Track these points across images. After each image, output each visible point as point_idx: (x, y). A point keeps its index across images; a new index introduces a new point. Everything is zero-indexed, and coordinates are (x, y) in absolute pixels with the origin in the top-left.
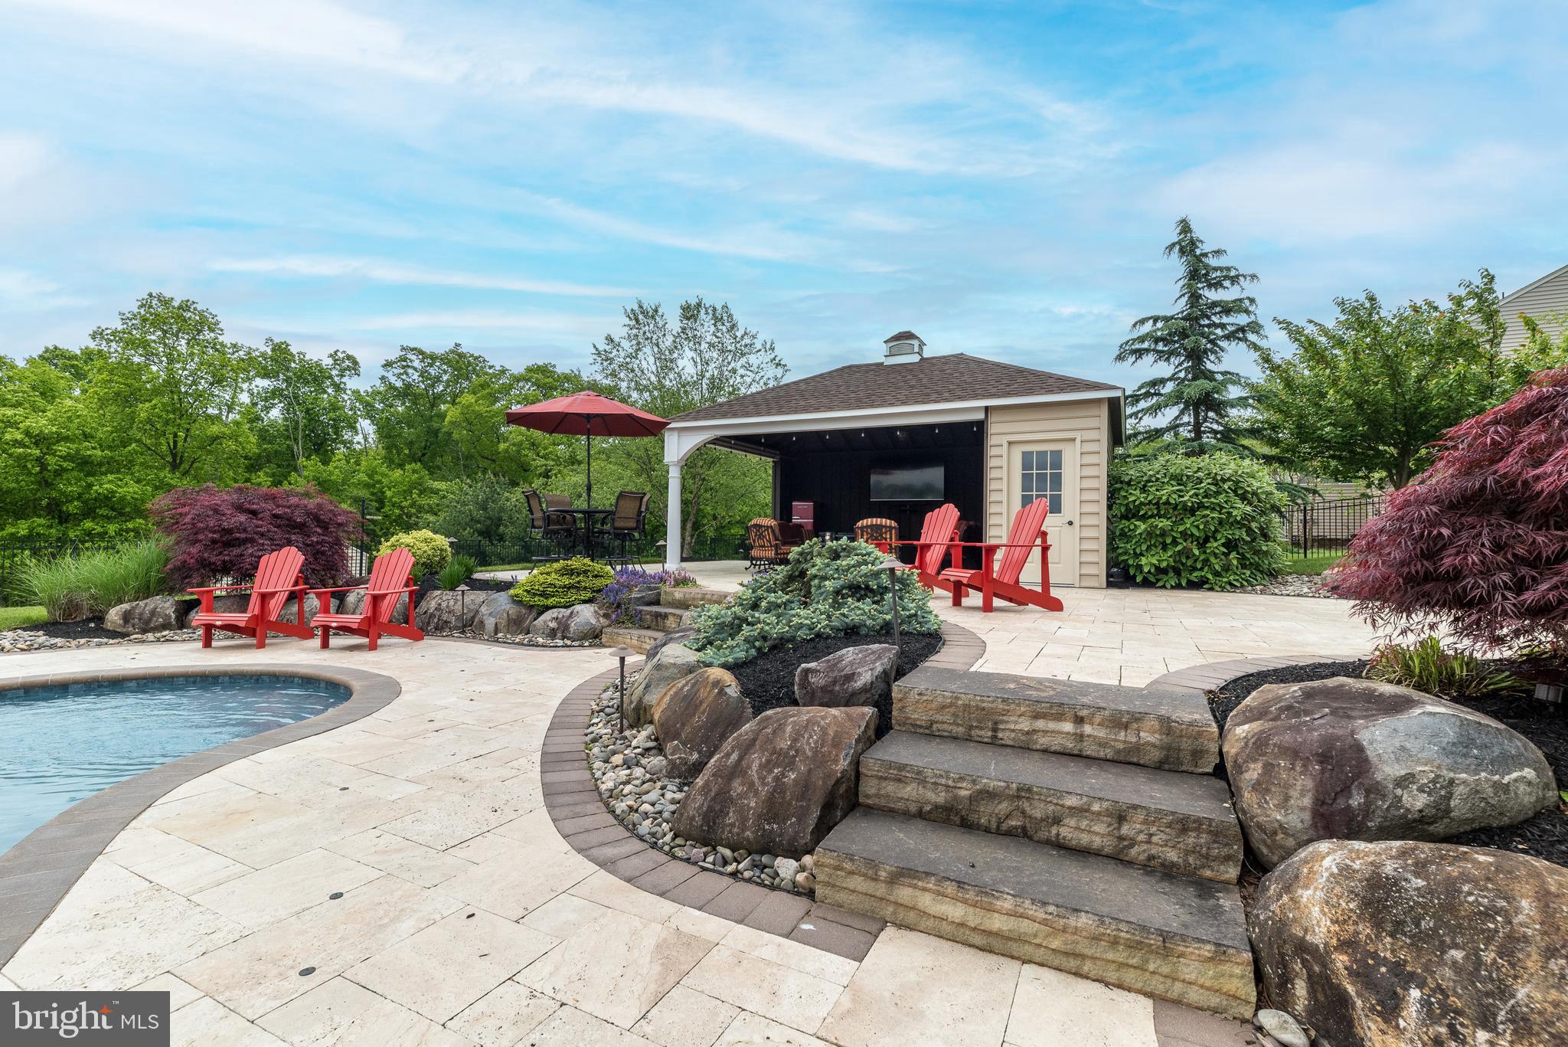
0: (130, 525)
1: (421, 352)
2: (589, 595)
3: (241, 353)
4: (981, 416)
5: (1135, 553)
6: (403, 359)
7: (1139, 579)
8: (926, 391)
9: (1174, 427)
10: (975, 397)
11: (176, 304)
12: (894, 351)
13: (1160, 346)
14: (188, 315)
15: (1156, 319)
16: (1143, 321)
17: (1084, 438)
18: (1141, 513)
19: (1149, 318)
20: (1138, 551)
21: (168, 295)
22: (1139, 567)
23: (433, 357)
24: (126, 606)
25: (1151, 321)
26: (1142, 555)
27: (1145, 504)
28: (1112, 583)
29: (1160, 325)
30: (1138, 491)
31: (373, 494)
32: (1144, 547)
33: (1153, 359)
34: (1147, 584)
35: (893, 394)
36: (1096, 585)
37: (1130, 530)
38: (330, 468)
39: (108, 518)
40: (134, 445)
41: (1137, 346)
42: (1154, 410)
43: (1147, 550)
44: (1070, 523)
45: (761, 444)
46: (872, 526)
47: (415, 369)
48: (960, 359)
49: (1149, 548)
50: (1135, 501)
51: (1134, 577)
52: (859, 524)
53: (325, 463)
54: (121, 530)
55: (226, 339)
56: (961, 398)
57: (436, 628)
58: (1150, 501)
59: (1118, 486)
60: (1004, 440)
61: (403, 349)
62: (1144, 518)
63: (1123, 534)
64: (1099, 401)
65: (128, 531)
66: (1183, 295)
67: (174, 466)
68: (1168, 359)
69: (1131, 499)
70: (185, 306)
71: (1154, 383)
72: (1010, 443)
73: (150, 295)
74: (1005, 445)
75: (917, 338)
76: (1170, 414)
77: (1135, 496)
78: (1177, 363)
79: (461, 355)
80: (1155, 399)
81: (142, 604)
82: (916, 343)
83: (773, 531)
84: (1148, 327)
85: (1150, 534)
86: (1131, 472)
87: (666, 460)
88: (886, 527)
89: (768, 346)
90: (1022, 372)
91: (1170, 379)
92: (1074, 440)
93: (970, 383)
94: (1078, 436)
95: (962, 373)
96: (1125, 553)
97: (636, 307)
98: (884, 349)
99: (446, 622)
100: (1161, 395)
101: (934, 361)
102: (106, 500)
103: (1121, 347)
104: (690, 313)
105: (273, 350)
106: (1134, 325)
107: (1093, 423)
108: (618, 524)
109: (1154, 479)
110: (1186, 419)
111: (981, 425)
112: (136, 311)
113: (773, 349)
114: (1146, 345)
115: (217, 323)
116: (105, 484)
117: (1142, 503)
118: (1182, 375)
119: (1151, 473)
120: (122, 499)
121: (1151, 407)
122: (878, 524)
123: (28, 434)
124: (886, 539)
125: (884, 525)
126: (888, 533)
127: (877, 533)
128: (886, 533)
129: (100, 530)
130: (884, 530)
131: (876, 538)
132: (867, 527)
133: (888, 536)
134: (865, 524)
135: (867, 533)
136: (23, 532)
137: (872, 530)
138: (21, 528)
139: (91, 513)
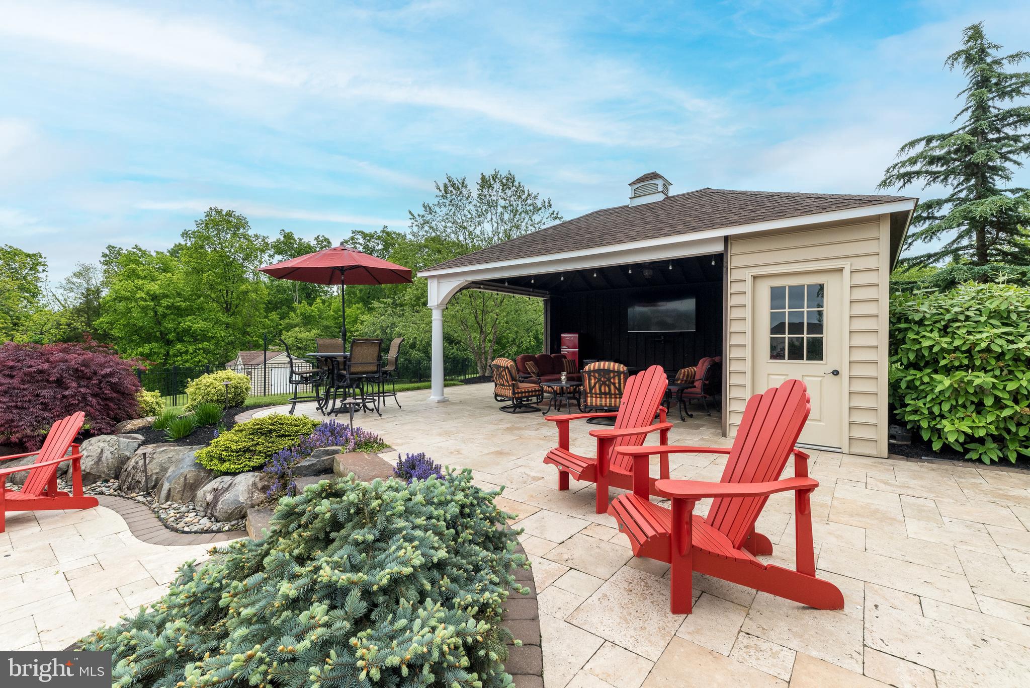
0: (200, 346)
1: (363, 233)
2: (262, 461)
3: (260, 240)
4: (719, 248)
5: (931, 413)
6: (352, 239)
7: (937, 446)
8: (660, 226)
9: (953, 251)
10: (712, 226)
11: (224, 213)
12: (639, 193)
13: (934, 168)
14: (230, 219)
15: (929, 140)
16: (912, 144)
17: (854, 268)
18: (943, 363)
19: (921, 140)
20: (936, 410)
21: (220, 208)
22: (939, 432)
23: (371, 236)
25: (923, 143)
26: (942, 417)
27: (949, 352)
28: (894, 450)
29: (934, 143)
30: (935, 335)
31: (336, 323)
32: (946, 407)
33: (925, 182)
34: (948, 453)
35: (627, 231)
36: (873, 452)
37: (923, 383)
38: (313, 308)
39: (190, 343)
40: (202, 298)
41: (909, 169)
42: (931, 234)
43: (950, 411)
44: (836, 373)
45: (531, 286)
46: (599, 371)
47: (361, 244)
48: (707, 193)
49: (953, 408)
50: (931, 348)
51: (930, 442)
52: (587, 368)
53: (311, 305)
54: (196, 349)
55: (251, 233)
56: (695, 229)
58: (957, 349)
59: (903, 326)
60: (748, 274)
61: (353, 232)
62: (948, 370)
63: (911, 386)
64: (877, 219)
65: (199, 349)
66: (966, 109)
67: (227, 310)
68: (946, 179)
69: (926, 343)
70: (229, 214)
71: (929, 206)
72: (755, 278)
73: (211, 209)
74: (749, 280)
75: (661, 177)
76: (947, 237)
77: (931, 339)
78: (955, 183)
79: (389, 234)
80: (928, 222)
82: (660, 182)
83: (509, 371)
84: (920, 148)
85: (956, 392)
86: (924, 308)
87: (430, 304)
88: (613, 371)
89: (547, 204)
90: (772, 196)
91: (947, 201)
92: (841, 270)
93: (710, 213)
94: (847, 265)
95: (703, 206)
96: (915, 412)
97: (447, 181)
98: (629, 192)
99: (137, 482)
100: (936, 218)
101: (677, 198)
102: (186, 331)
103: (888, 171)
104: (485, 183)
105: (285, 237)
106: (903, 149)
107: (871, 247)
108: (353, 369)
109: (962, 318)
110: (965, 242)
111: (720, 258)
112: (204, 219)
113: (550, 206)
114: (917, 168)
115: (247, 223)
116: (187, 322)
117: (943, 350)
118: (963, 195)
119: (957, 309)
120: (195, 331)
121: (927, 231)
122: (606, 368)
123: (147, 293)
124: (614, 384)
125: (611, 369)
126: (617, 378)
127: (605, 378)
128: (614, 378)
129: (184, 349)
130: (612, 375)
131: (604, 383)
132: (595, 371)
133: (617, 381)
134: (592, 368)
135: (595, 378)
136: (147, 351)
137: (599, 375)
138: (146, 349)
139: (180, 340)
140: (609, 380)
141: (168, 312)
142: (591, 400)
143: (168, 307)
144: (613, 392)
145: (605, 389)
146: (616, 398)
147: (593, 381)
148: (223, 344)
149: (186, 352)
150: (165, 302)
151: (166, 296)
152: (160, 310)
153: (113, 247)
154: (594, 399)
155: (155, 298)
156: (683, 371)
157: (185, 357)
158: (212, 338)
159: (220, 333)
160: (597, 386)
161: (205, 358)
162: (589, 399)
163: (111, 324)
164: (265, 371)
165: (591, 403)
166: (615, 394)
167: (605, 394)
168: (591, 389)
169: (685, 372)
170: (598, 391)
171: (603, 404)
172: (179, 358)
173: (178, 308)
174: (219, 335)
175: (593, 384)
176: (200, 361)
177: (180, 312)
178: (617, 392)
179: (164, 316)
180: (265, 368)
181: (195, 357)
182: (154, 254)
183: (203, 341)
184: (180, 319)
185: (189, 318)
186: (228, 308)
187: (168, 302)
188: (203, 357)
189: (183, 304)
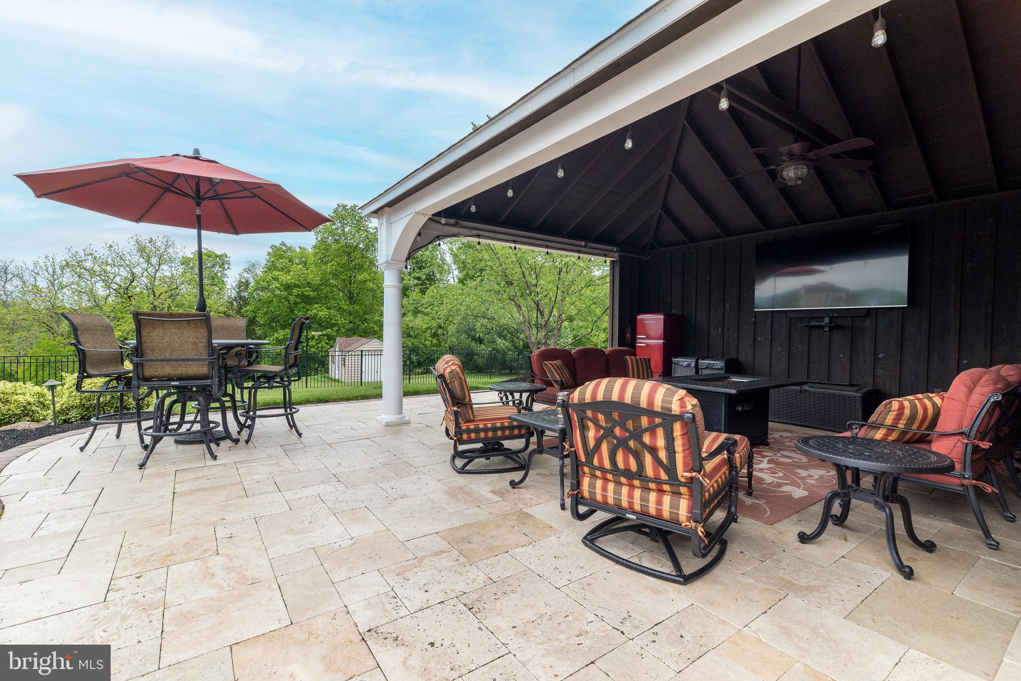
11: (348, 208)
14: (352, 212)
46: (607, 406)
70: (352, 208)
88: (652, 409)
102: (313, 318)
116: (314, 310)
120: (320, 318)
122: (628, 399)
124: (653, 450)
125: (644, 404)
126: (660, 432)
127: (624, 428)
128: (652, 430)
130: (644, 421)
131: (622, 443)
132: (595, 405)
133: (661, 442)
134: (588, 398)
135: (598, 427)
136: (281, 337)
137: (609, 417)
140: (637, 435)
141: (298, 300)
142: (592, 486)
143: (297, 296)
144: (649, 471)
145: (626, 462)
146: (661, 491)
147: (591, 434)
148: (344, 330)
150: (295, 292)
151: (296, 286)
152: (292, 298)
154: (599, 483)
155: (288, 287)
156: (895, 405)
158: (334, 325)
159: (342, 320)
160: (605, 448)
161: (328, 344)
162: (586, 481)
164: (362, 357)
165: (592, 493)
166: (657, 480)
167: (627, 473)
168: (589, 454)
169: (902, 408)
170: (607, 464)
171: (625, 504)
173: (308, 297)
175: (592, 443)
177: (307, 300)
178: (664, 476)
179: (296, 303)
180: (362, 355)
182: (298, 250)
183: (327, 328)
184: (308, 307)
185: (316, 306)
186: (351, 297)
187: (298, 291)
188: (326, 343)
189: (312, 293)
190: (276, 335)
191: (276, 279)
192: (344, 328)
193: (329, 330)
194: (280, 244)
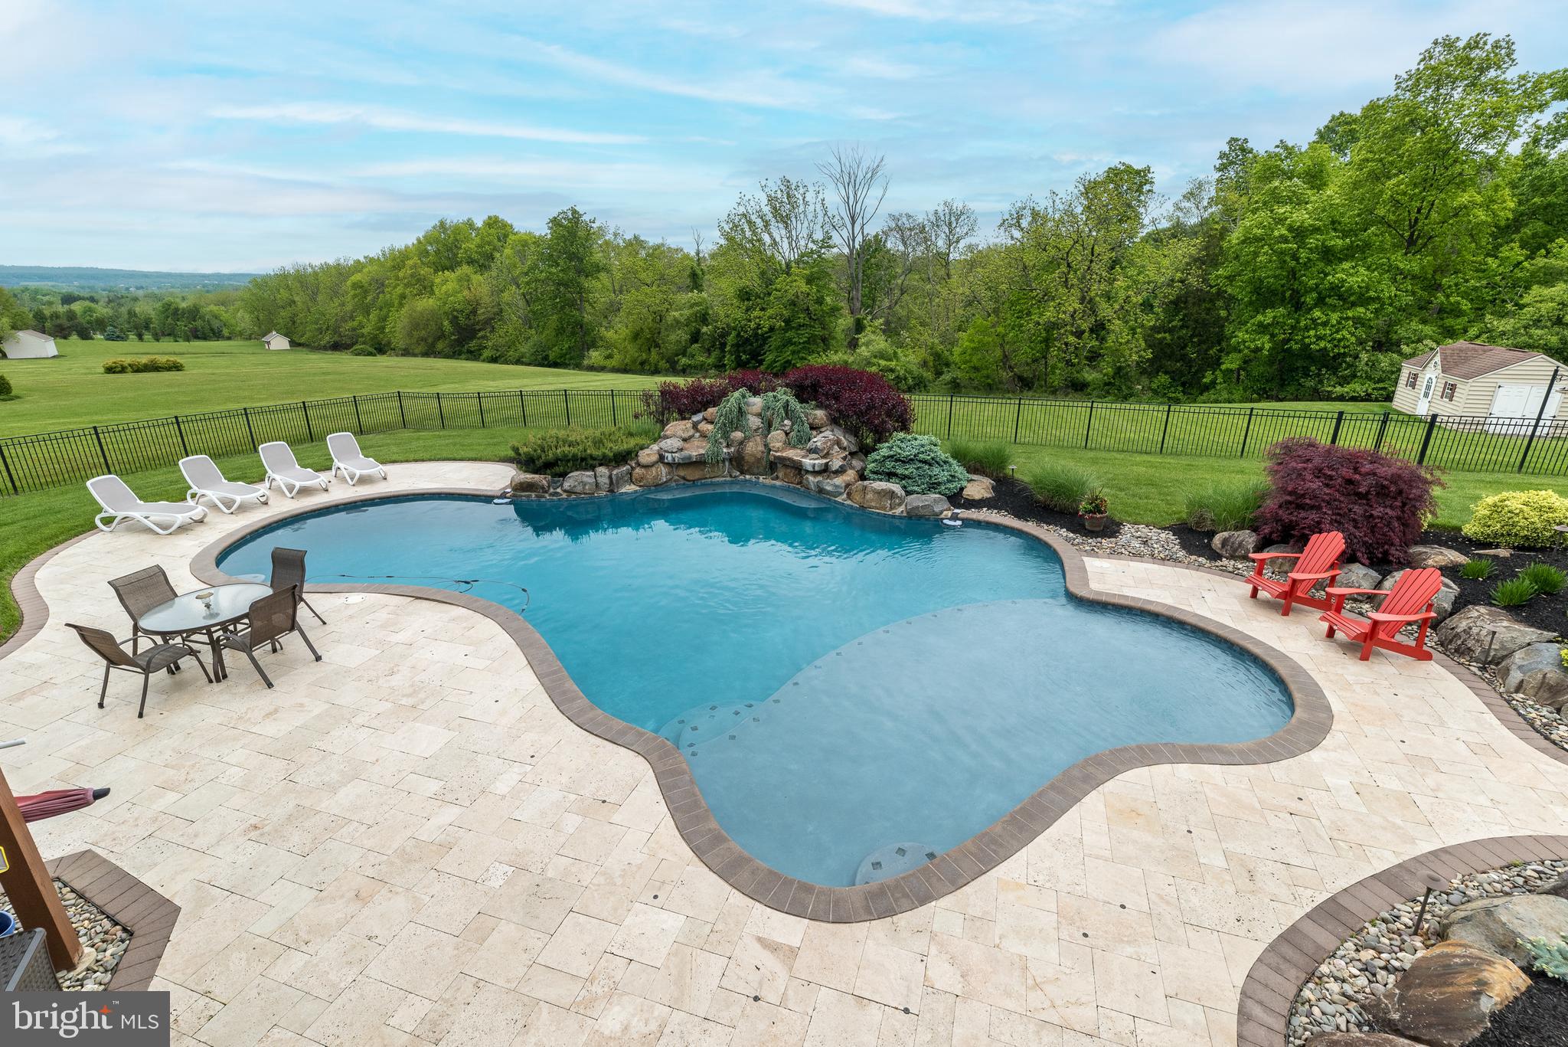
0: (1350, 314)
14: (1474, 53)
24: (1226, 534)
40: (1375, 227)
54: (1342, 318)
57: (1457, 650)
65: (1348, 318)
67: (1410, 243)
70: (1474, 43)
81: (1236, 534)
99: (1469, 648)
102: (1335, 289)
116: (1339, 273)
120: (1350, 288)
123: (1290, 229)
129: (1324, 319)
136: (1268, 321)
138: (1268, 316)
139: (1320, 302)
141: (1314, 257)
143: (1315, 249)
148: (1391, 309)
149: (1325, 324)
150: (1312, 241)
151: (1316, 230)
152: (1303, 255)
153: (1236, 140)
155: (1300, 234)
157: (1321, 331)
158: (1373, 300)
159: (1388, 290)
163: (1231, 279)
172: (1312, 333)
173: (1330, 250)
174: (1387, 295)
176: (1344, 338)
177: (1329, 255)
179: (1308, 265)
181: (1337, 332)
183: (1354, 305)
184: (1329, 269)
185: (1344, 265)
187: (1317, 240)
188: (1350, 333)
189: (1340, 242)
190: (1260, 317)
191: (1281, 221)
192: (1391, 305)
193: (1361, 310)
194: (1277, 146)
